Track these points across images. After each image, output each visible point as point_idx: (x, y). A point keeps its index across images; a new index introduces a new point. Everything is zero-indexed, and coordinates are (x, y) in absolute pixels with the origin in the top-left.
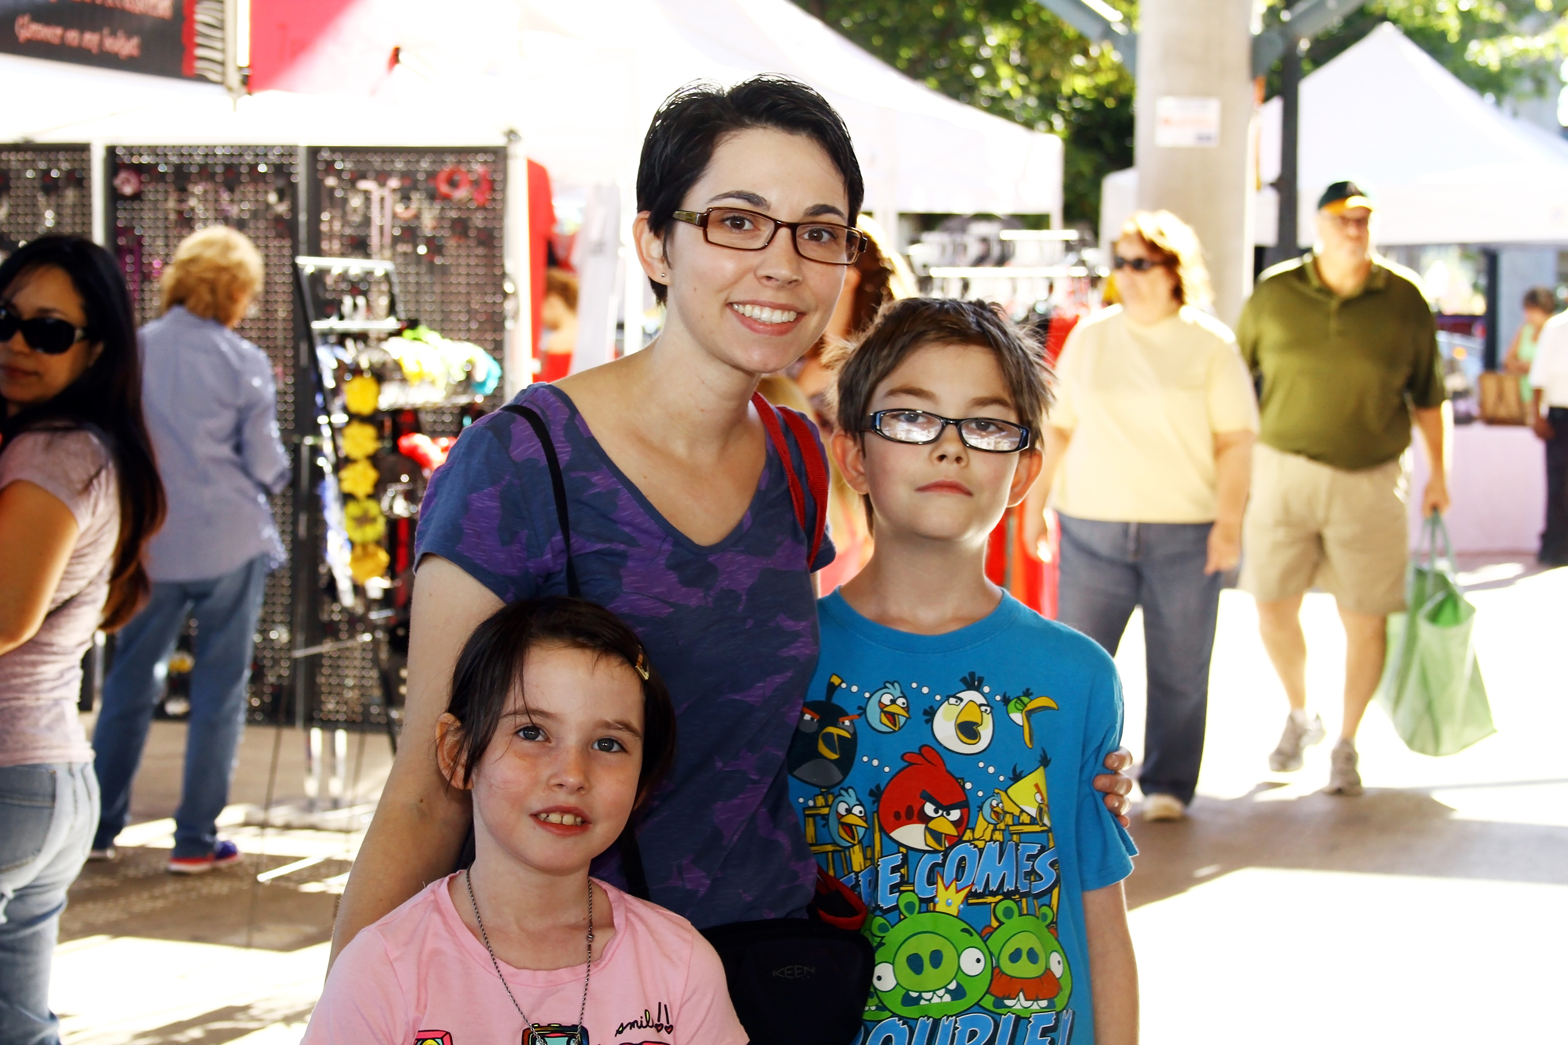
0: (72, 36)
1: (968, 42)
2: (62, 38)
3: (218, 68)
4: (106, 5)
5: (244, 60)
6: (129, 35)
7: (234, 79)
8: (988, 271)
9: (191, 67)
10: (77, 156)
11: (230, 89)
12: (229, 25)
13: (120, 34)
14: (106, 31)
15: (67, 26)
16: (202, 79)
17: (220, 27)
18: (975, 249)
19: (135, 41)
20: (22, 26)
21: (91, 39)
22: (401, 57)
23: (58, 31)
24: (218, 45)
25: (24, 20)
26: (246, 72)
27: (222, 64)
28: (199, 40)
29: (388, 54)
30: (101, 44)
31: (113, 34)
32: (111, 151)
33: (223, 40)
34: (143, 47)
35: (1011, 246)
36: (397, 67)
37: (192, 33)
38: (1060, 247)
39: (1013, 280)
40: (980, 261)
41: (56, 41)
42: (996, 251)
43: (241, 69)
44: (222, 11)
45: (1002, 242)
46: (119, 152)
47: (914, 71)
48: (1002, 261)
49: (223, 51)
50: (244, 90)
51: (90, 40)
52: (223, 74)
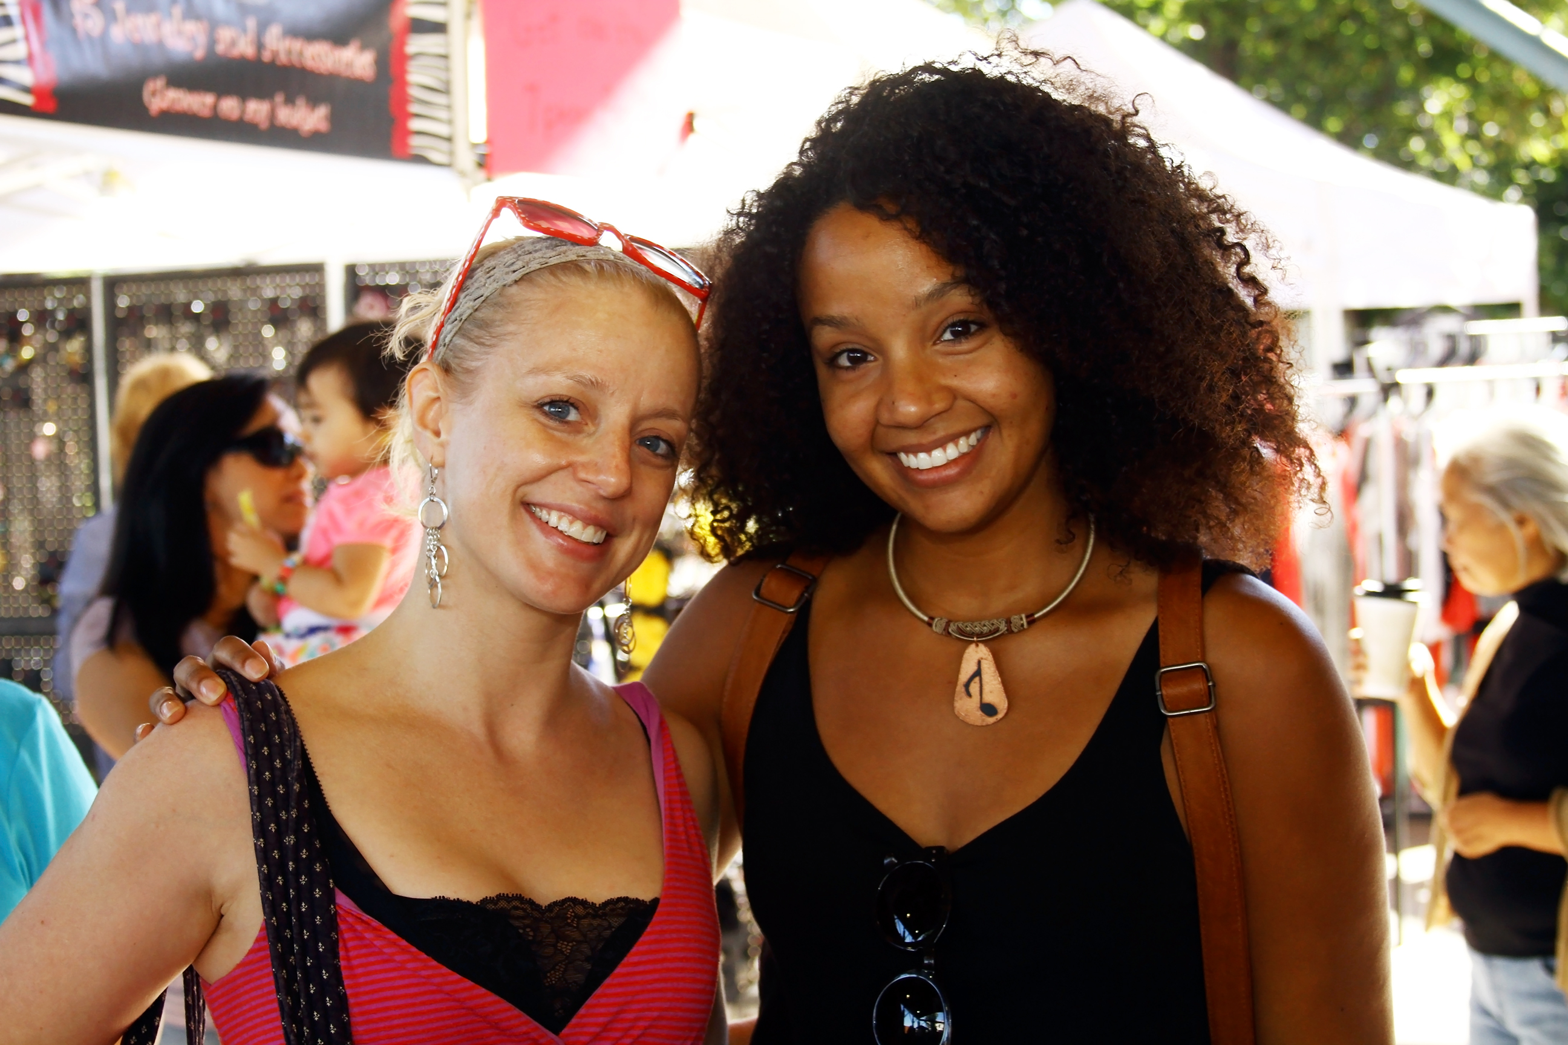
0: (229, 106)
1: (1403, 109)
2: (215, 107)
3: (444, 145)
4: (278, 63)
5: (478, 132)
6: (314, 102)
7: (466, 159)
8: (1456, 372)
9: (405, 145)
10: (308, 278)
11: (463, 174)
12: (457, 88)
13: (301, 102)
14: (279, 98)
15: (221, 92)
16: (421, 160)
17: (445, 90)
18: (1437, 348)
19: (322, 111)
20: (154, 94)
21: (257, 110)
22: (696, 124)
23: (209, 99)
24: (442, 114)
25: (160, 83)
26: (483, 151)
27: (449, 139)
28: (414, 108)
29: (679, 122)
30: (272, 115)
31: (290, 101)
32: (351, 271)
33: (449, 107)
34: (334, 118)
35: (1482, 341)
36: (692, 137)
37: (404, 99)
38: (1546, 340)
39: (1490, 383)
40: (1446, 360)
41: (206, 112)
42: (1464, 348)
43: (475, 146)
44: (447, 69)
45: (1472, 338)
46: (361, 273)
47: (1349, 139)
48: (1473, 359)
49: (450, 122)
50: (481, 174)
51: (255, 112)
52: (451, 153)
